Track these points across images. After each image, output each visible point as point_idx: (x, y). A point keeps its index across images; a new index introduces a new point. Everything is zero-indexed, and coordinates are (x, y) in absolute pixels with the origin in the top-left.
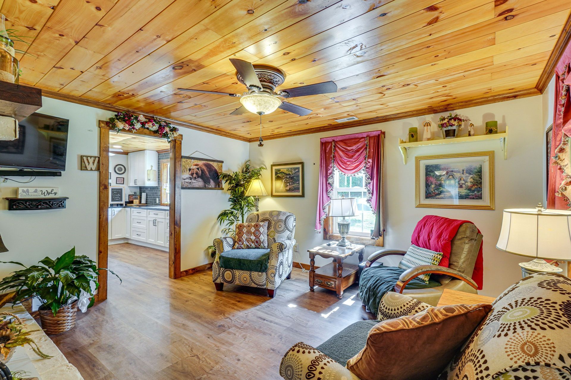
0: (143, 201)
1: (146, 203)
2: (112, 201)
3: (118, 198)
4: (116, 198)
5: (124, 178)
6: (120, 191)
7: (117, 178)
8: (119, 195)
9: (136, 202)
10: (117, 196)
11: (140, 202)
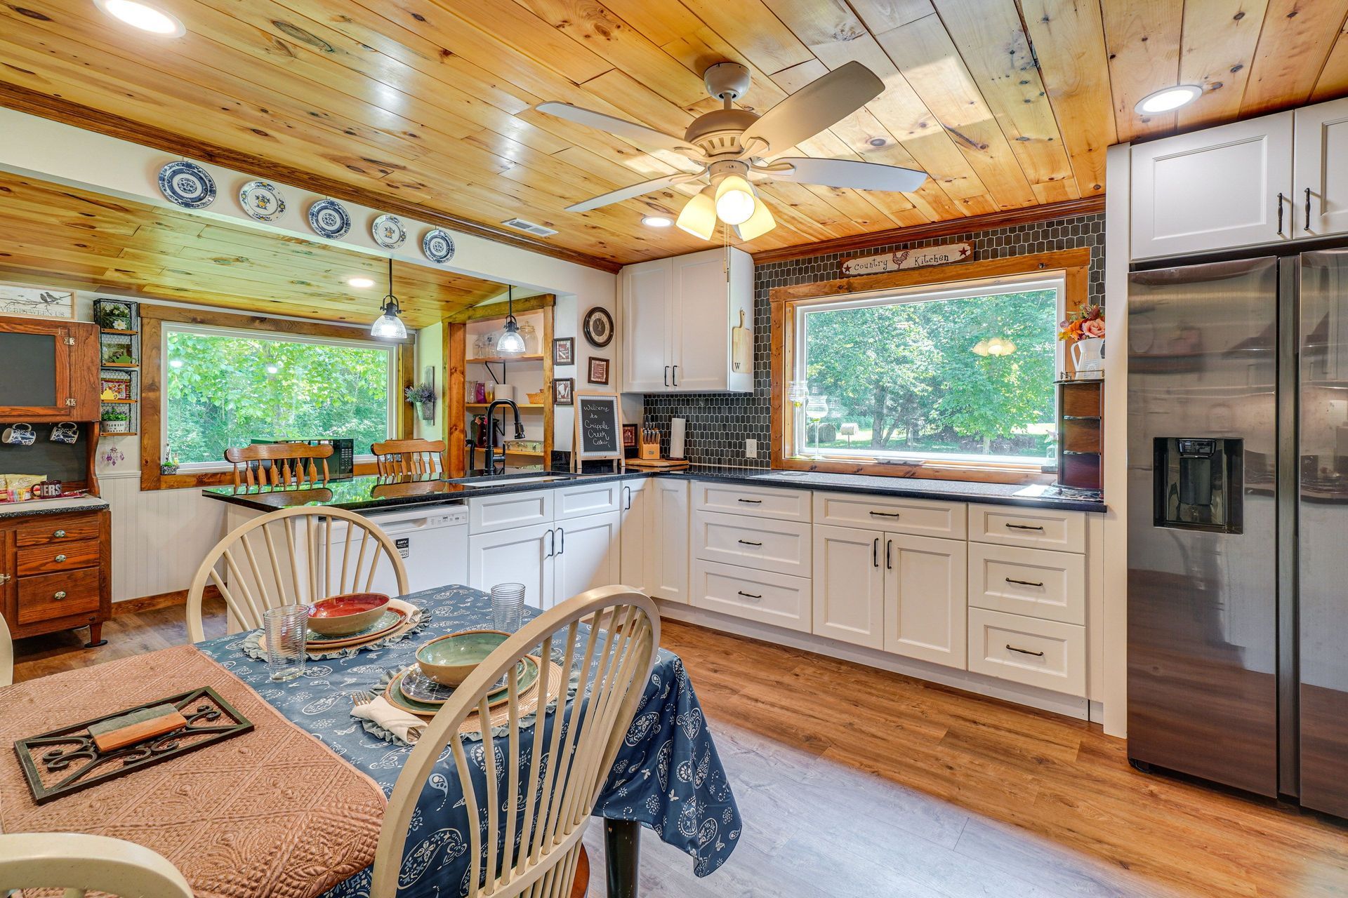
0: (677, 450)
1: (685, 458)
2: (586, 450)
3: (603, 439)
4: (599, 439)
5: (607, 361)
6: (606, 410)
7: (591, 359)
8: (605, 426)
9: (652, 453)
10: (600, 431)
11: (665, 452)
